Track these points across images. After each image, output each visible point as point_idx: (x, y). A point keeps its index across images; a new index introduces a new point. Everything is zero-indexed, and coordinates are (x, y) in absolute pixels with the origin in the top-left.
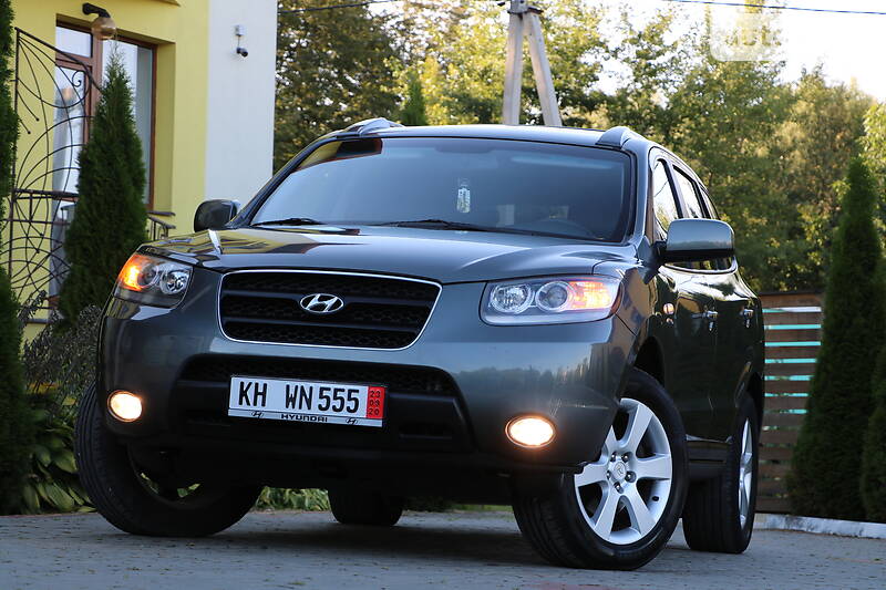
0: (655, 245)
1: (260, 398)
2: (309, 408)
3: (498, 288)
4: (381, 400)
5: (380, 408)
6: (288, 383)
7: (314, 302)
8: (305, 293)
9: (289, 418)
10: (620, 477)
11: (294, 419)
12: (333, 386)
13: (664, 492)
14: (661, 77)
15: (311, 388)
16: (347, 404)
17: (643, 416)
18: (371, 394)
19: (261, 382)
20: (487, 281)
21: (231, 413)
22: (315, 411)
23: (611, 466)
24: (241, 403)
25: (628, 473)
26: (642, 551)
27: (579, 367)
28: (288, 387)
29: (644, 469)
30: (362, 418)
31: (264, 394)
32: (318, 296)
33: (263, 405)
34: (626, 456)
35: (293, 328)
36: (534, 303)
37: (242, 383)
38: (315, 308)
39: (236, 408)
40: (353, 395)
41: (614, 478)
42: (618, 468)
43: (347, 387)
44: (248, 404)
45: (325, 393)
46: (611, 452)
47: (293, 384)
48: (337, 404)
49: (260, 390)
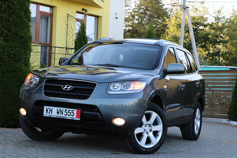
0: (164, 70)
1: (51, 112)
2: (62, 115)
3: (113, 84)
4: (80, 113)
5: (79, 115)
7: (65, 87)
8: (64, 85)
9: (58, 117)
10: (148, 131)
11: (59, 117)
12: (68, 109)
13: (160, 134)
14: (221, 20)
15: (63, 110)
16: (71, 114)
17: (154, 115)
18: (77, 112)
19: (51, 108)
20: (109, 82)
21: (44, 115)
22: (64, 115)
23: (146, 128)
24: (46, 113)
25: (150, 129)
26: (154, 149)
27: (134, 103)
28: (57, 109)
29: (155, 128)
30: (75, 117)
31: (52, 111)
32: (67, 86)
33: (52, 113)
34: (150, 125)
35: (61, 94)
36: (122, 88)
37: (47, 108)
38: (66, 89)
39: (45, 114)
40: (73, 112)
41: (146, 131)
42: (148, 129)
43: (72, 110)
44: (48, 113)
45: (66, 111)
46: (145, 125)
47: (59, 108)
48: (69, 114)
49: (51, 110)
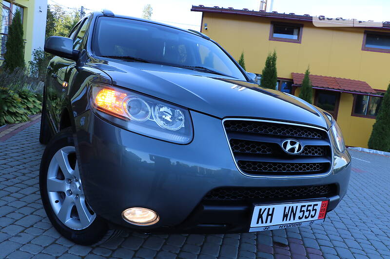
1: (269, 217)
2: (294, 219)
4: (326, 207)
5: (324, 212)
6: (285, 205)
11: (286, 227)
12: (307, 204)
15: (297, 207)
16: (311, 213)
18: (322, 205)
19: (271, 207)
21: (251, 231)
22: (297, 220)
24: (258, 223)
28: (285, 208)
30: (316, 219)
31: (272, 215)
32: (289, 141)
33: (271, 222)
37: (261, 210)
38: (290, 150)
39: (255, 227)
40: (315, 207)
43: (313, 203)
44: (262, 222)
45: (304, 209)
47: (288, 205)
48: (307, 214)
49: (270, 213)
